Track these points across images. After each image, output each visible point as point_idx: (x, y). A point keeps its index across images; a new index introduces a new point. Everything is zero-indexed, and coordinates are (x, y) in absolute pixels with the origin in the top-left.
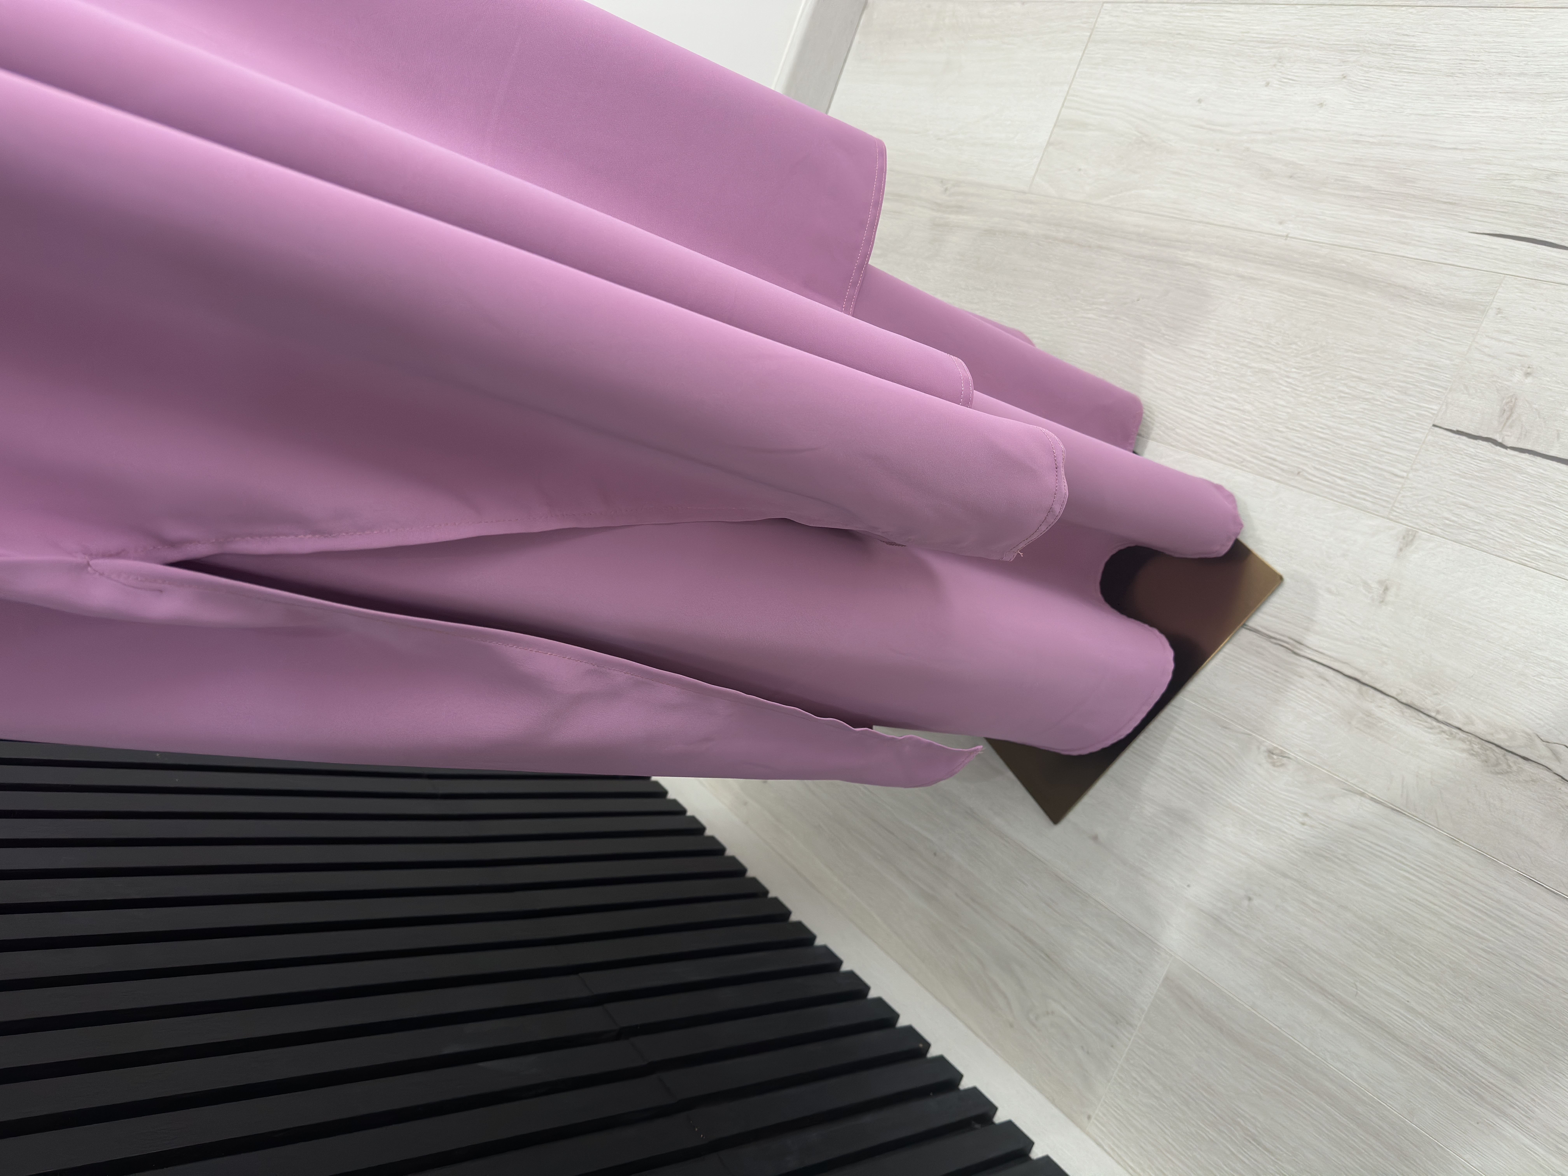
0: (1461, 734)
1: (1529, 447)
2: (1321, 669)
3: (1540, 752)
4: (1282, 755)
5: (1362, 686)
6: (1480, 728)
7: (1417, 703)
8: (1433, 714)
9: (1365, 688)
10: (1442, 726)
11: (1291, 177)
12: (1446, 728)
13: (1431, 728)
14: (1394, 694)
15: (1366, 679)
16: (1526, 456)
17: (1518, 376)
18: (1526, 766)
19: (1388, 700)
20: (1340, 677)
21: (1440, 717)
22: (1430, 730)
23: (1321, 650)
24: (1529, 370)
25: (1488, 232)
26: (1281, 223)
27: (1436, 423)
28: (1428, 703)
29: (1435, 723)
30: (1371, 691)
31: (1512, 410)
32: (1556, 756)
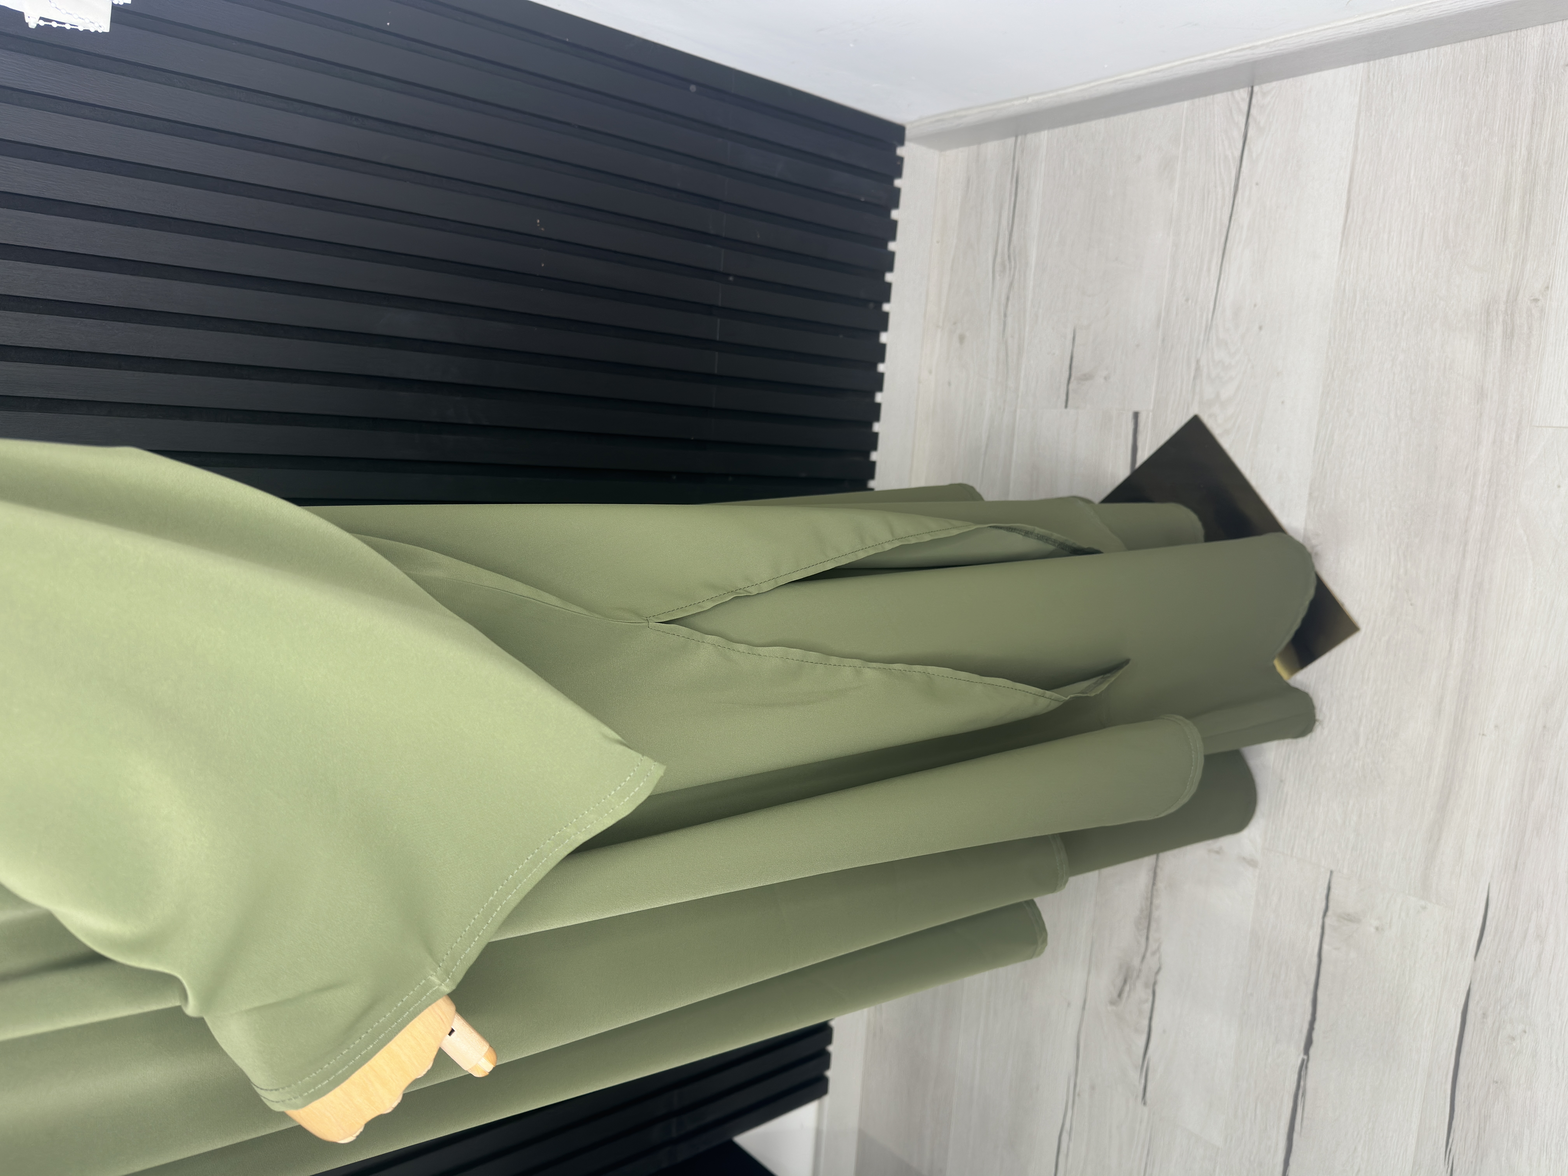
0: (1149, 903)
1: (1326, 931)
8: (1155, 886)
12: (1150, 895)
13: (1147, 887)
16: (1319, 930)
17: (1375, 923)
18: (1144, 939)
24: (1380, 930)
25: (1490, 894)
27: (1334, 873)
31: (1350, 920)
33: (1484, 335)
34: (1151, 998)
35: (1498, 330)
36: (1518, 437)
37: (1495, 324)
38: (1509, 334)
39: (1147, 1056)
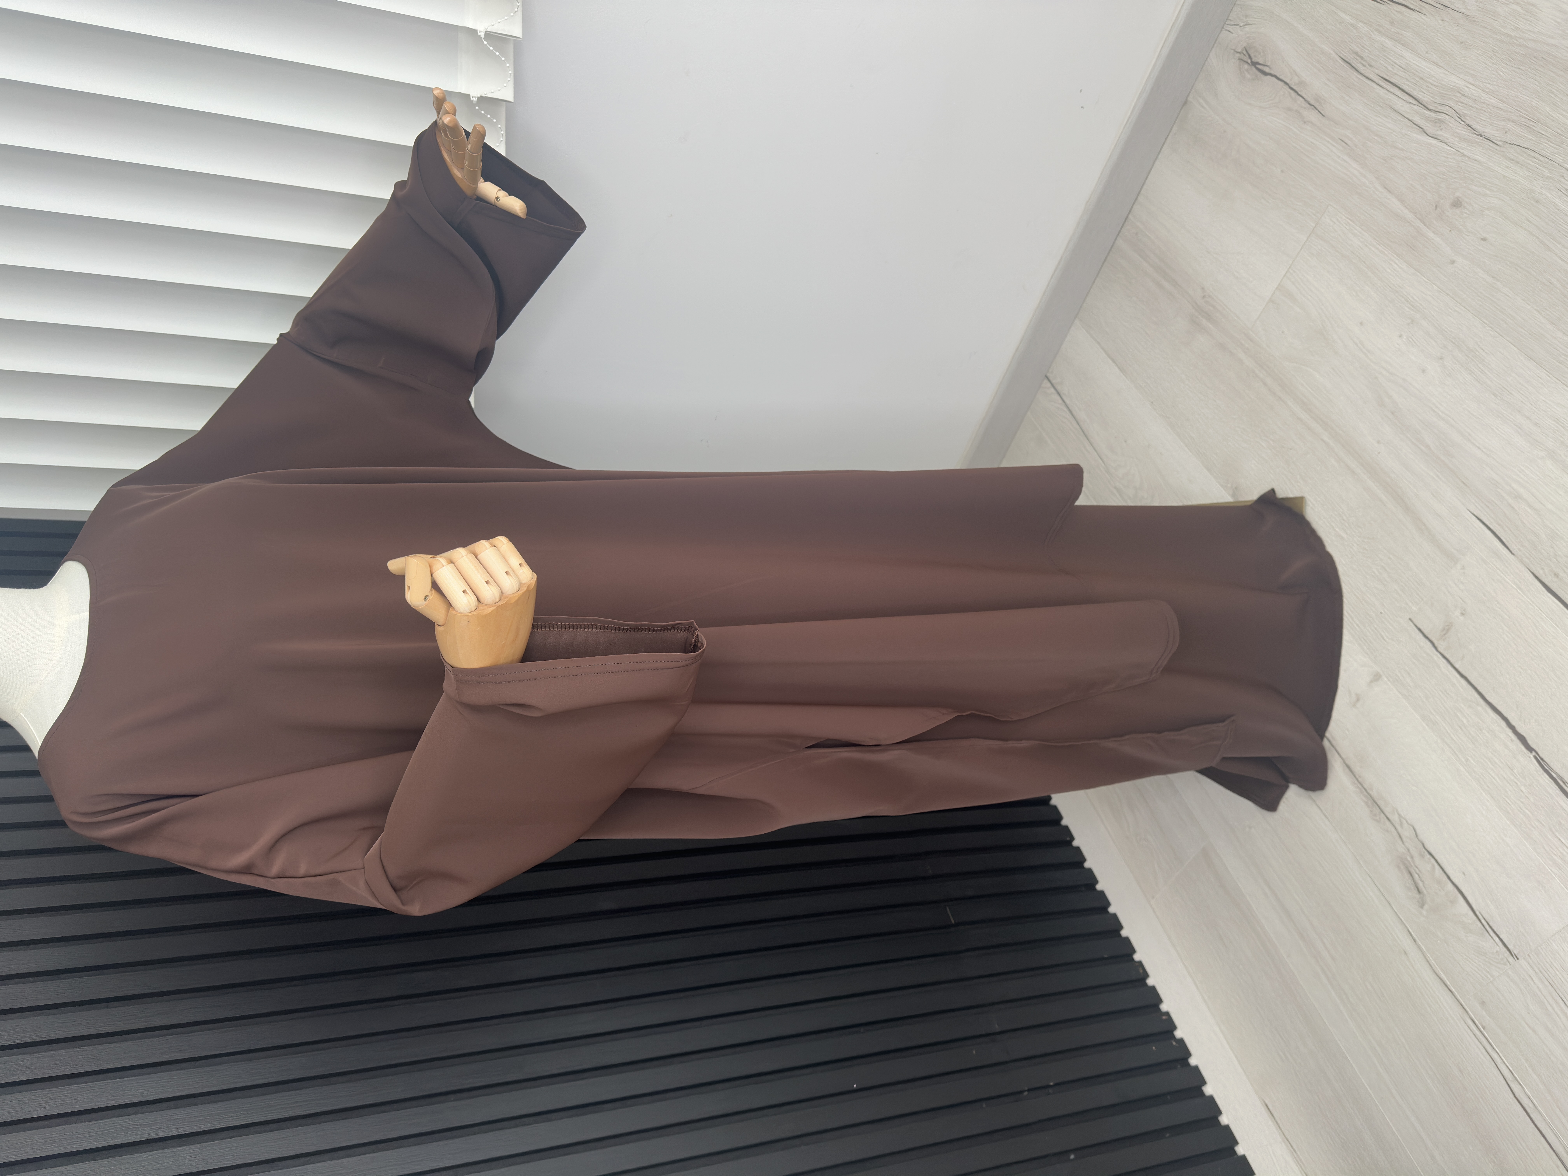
0: (1365, 793)
1: (1448, 656)
3: (1395, 818)
6: (1374, 794)
7: (1352, 767)
8: (1357, 777)
11: (1392, 413)
12: (1359, 786)
16: (1444, 661)
17: (1458, 613)
18: (1387, 822)
21: (1359, 779)
24: (1464, 612)
25: (1475, 514)
26: (1378, 442)
27: (1412, 618)
28: (1357, 769)
29: (1356, 782)
31: (1448, 630)
32: (1401, 824)
33: (1201, 329)
34: (1433, 861)
35: (1204, 321)
36: (1250, 339)
37: (1200, 321)
38: (1208, 317)
39: (1478, 913)
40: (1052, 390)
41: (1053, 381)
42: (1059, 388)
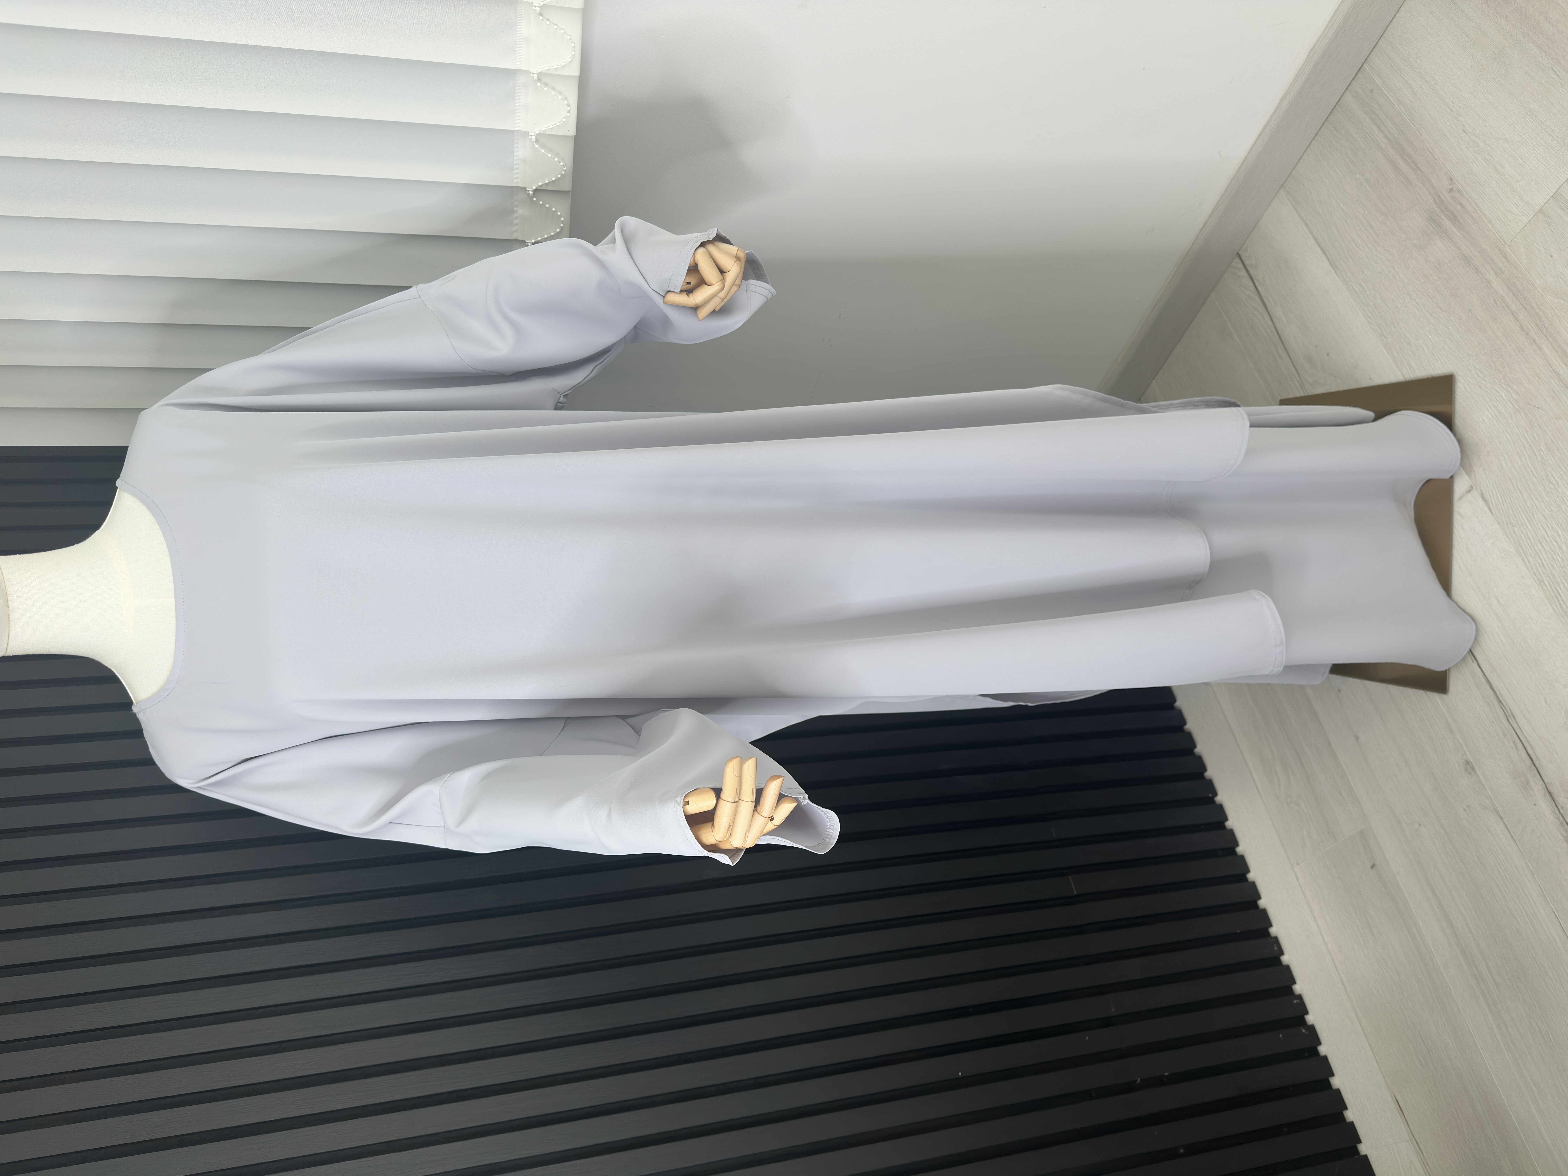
2: (1517, 739)
4: (1473, 769)
5: (1532, 764)
7: (1555, 796)
8: (1559, 807)
9: (1533, 767)
10: (1560, 815)
13: (1554, 813)
14: (1546, 782)
15: (1537, 763)
19: (1542, 782)
20: (1524, 751)
22: (1553, 813)
23: (1523, 729)
29: (1557, 812)
30: (1536, 772)
33: (1441, 232)
35: (1446, 223)
36: (1506, 258)
37: (1441, 222)
38: (1454, 218)
40: (1244, 273)
41: (1246, 262)
42: (1252, 272)
